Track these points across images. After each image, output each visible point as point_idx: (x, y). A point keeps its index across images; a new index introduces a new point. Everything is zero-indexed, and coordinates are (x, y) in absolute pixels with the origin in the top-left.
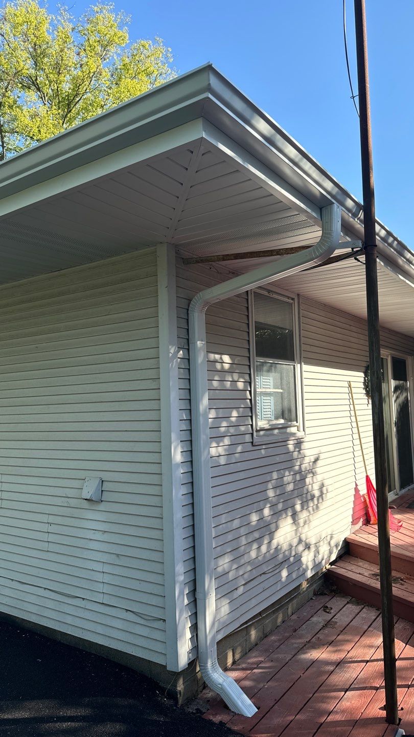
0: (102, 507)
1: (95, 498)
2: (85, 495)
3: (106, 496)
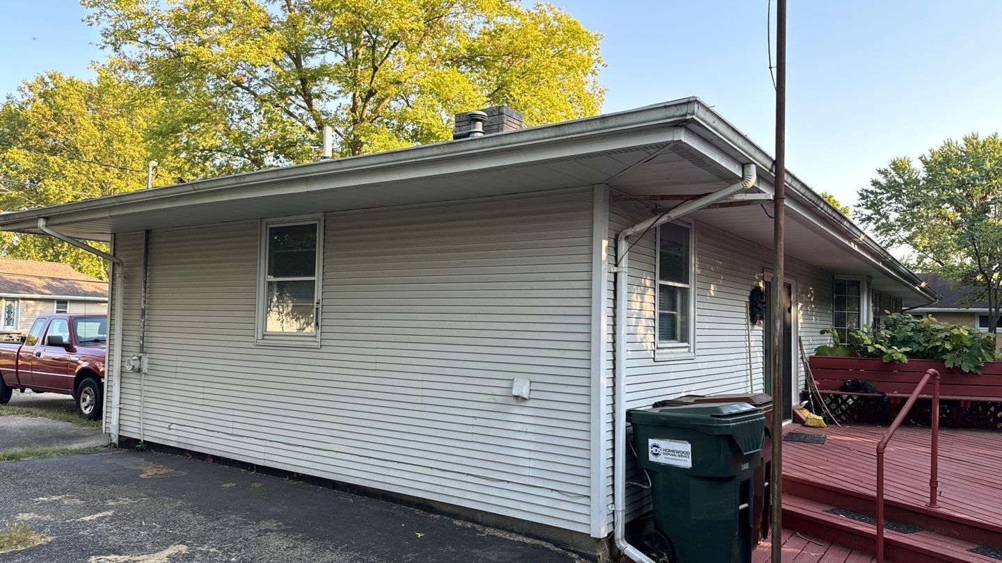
0: (530, 403)
1: (525, 396)
2: (515, 392)
3: (533, 395)
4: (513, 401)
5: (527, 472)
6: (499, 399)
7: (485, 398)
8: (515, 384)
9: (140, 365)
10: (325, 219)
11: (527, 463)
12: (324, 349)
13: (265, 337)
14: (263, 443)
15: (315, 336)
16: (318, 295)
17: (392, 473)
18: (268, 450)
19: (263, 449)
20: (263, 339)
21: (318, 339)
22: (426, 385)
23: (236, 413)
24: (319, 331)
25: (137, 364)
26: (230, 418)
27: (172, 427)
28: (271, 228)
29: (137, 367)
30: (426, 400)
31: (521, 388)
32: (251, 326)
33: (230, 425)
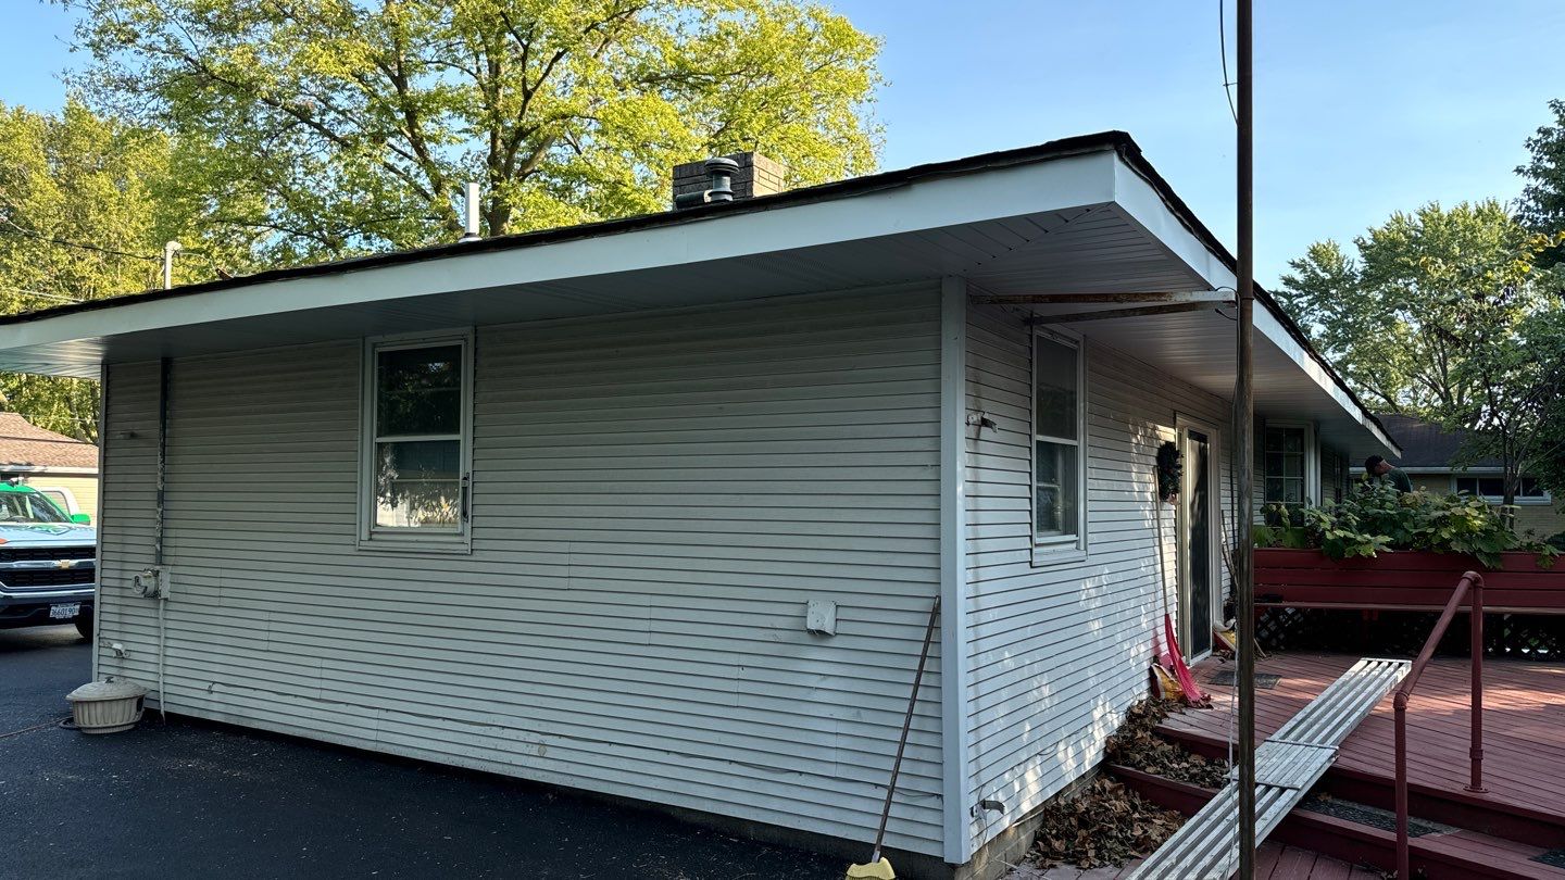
0: (835, 642)
1: (829, 629)
2: (812, 624)
3: (842, 628)
4: (807, 639)
5: (832, 756)
6: (783, 636)
7: (760, 634)
8: (810, 610)
9: (157, 585)
10: (476, 338)
11: (831, 741)
12: (477, 556)
13: (374, 536)
14: (374, 713)
15: (462, 534)
16: (465, 465)
17: (598, 760)
18: (383, 725)
19: (374, 724)
20: (370, 539)
21: (467, 538)
22: (656, 613)
23: (326, 664)
24: (469, 525)
25: (150, 584)
26: (317, 673)
27: (216, 688)
28: (380, 353)
29: (151, 588)
30: (656, 639)
31: (821, 616)
32: (349, 519)
33: (317, 683)
